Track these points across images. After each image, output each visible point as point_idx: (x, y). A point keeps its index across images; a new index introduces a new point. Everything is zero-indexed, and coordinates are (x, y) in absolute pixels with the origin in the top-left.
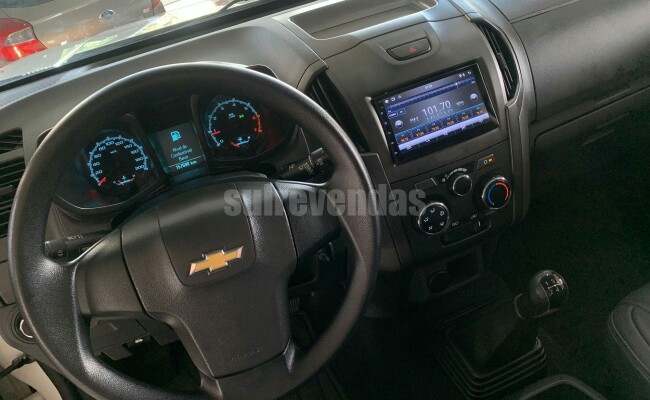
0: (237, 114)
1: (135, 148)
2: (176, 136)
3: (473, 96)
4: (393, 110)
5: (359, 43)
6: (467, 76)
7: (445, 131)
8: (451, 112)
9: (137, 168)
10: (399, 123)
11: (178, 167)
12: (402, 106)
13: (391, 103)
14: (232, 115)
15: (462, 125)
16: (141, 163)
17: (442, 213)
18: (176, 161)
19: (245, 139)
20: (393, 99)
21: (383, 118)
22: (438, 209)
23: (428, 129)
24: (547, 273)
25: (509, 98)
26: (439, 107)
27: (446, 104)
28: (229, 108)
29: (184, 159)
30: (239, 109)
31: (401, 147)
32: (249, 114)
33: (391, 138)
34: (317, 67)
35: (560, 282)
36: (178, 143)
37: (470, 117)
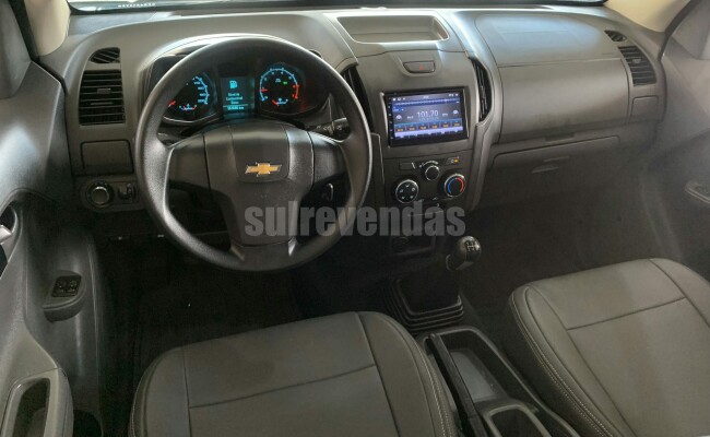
0: (283, 80)
1: (201, 85)
2: (233, 85)
3: (456, 112)
4: (398, 107)
5: (385, 52)
6: (455, 97)
7: (429, 132)
8: (437, 119)
9: (200, 101)
10: (399, 117)
11: (229, 108)
12: (404, 106)
13: (397, 101)
14: (278, 80)
15: (443, 131)
16: (203, 98)
17: (413, 189)
18: (229, 103)
19: (283, 100)
20: (399, 99)
21: (389, 111)
22: (412, 185)
23: (419, 127)
24: (471, 238)
25: (480, 120)
26: (430, 113)
27: (435, 112)
28: (278, 75)
29: (234, 104)
30: (285, 77)
31: (397, 135)
32: (291, 82)
33: (391, 126)
34: (350, 62)
35: (478, 246)
36: (235, 91)
37: (449, 126)
